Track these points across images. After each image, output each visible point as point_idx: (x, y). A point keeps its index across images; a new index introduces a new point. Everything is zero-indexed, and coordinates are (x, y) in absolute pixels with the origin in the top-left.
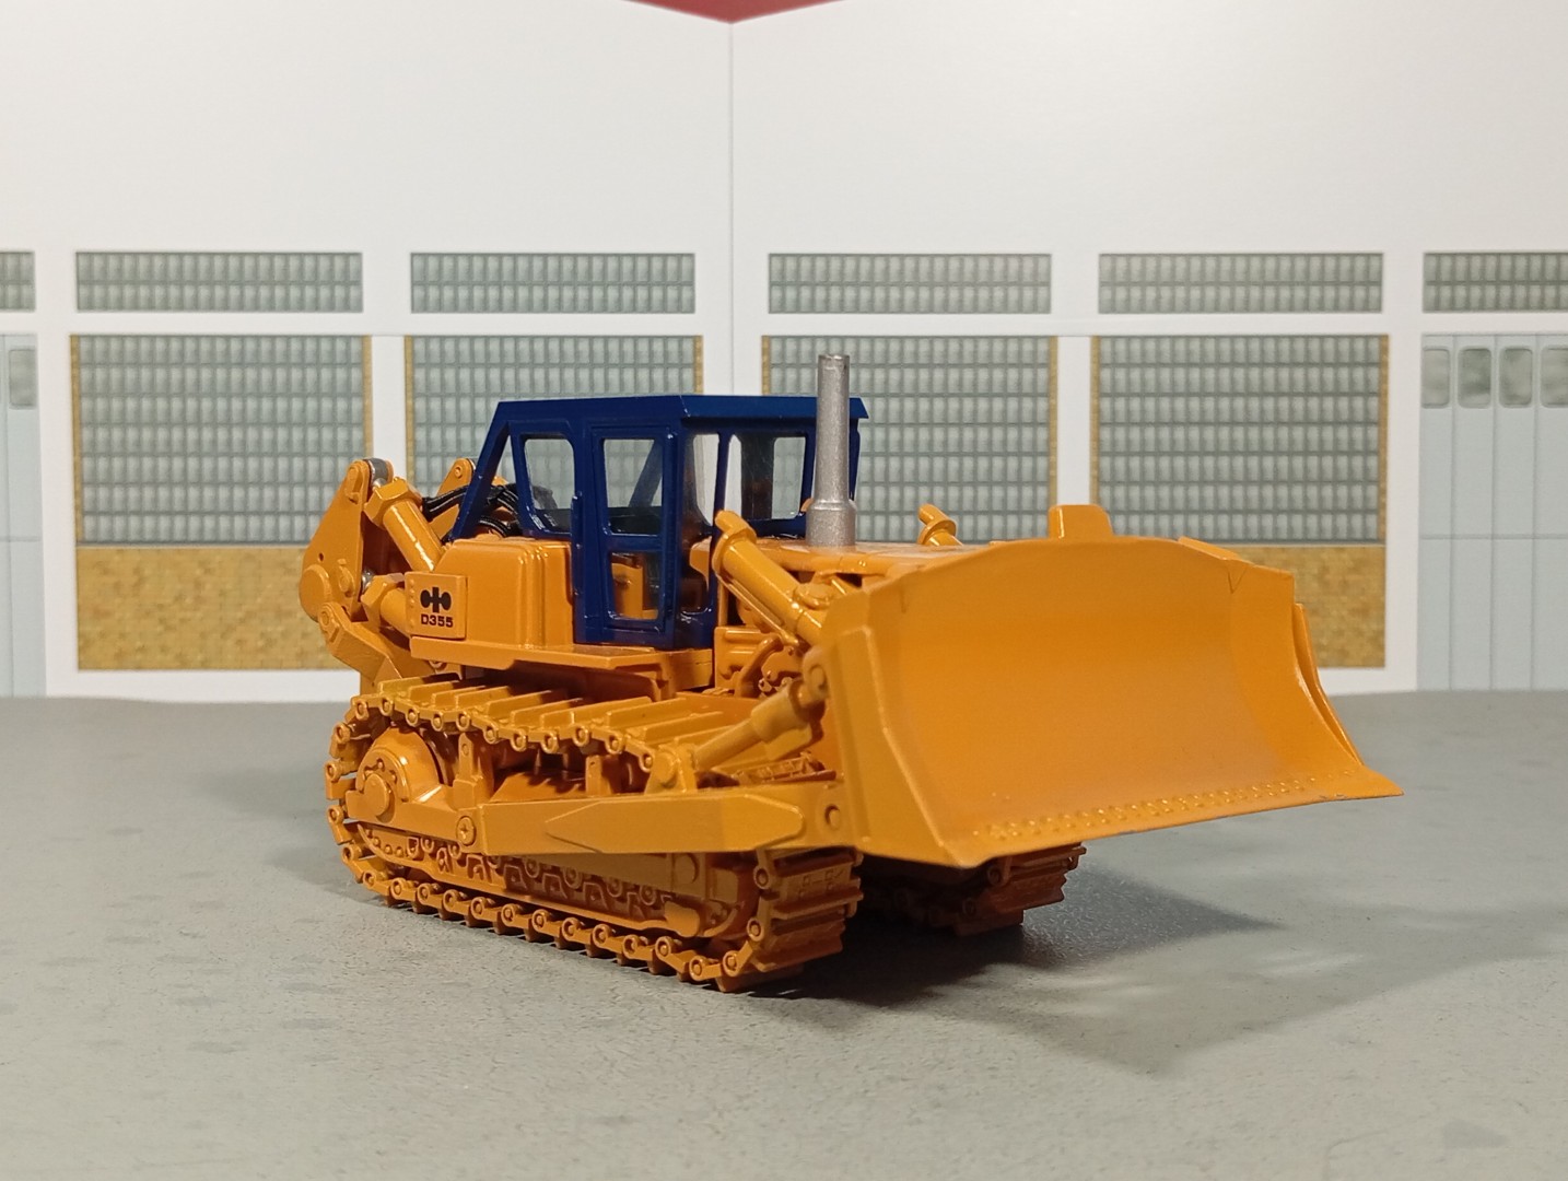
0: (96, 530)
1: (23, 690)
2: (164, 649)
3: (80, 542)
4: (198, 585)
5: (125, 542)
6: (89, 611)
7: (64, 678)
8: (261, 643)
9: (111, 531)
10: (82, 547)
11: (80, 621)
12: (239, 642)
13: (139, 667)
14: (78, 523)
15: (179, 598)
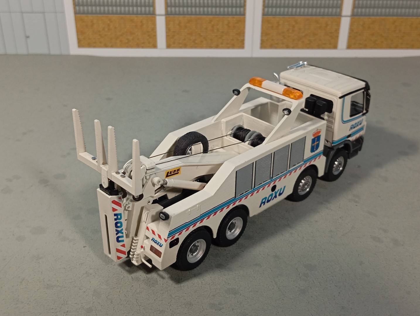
0: (80, 10)
1: (64, 52)
2: (101, 42)
3: (76, 13)
4: (109, 25)
5: (88, 13)
6: (80, 32)
7: (75, 50)
8: (127, 41)
9: (84, 10)
10: (76, 15)
11: (78, 35)
12: (121, 41)
13: (94, 47)
14: (75, 8)
15: (104, 29)
